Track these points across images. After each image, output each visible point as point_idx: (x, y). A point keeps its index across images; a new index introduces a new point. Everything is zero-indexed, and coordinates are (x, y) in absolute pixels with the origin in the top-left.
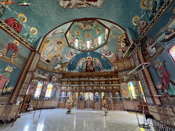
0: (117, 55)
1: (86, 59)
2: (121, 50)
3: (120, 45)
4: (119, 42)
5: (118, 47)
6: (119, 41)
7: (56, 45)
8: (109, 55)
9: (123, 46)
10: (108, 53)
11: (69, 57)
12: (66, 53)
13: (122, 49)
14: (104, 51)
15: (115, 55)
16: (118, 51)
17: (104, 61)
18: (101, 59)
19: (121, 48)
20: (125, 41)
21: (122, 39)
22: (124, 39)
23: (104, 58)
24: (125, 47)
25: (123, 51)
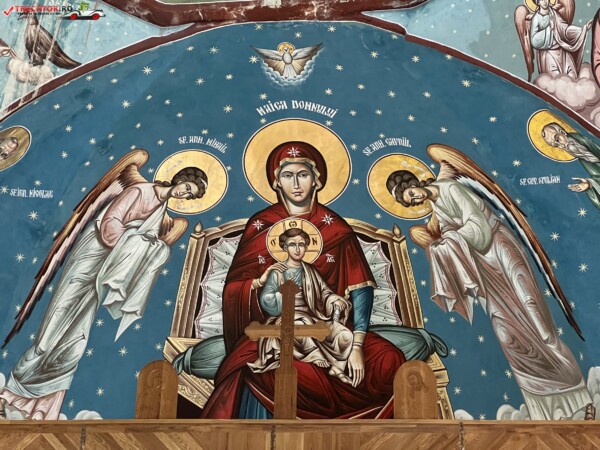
17: (583, 212)
18: (523, 182)
23: (580, 159)
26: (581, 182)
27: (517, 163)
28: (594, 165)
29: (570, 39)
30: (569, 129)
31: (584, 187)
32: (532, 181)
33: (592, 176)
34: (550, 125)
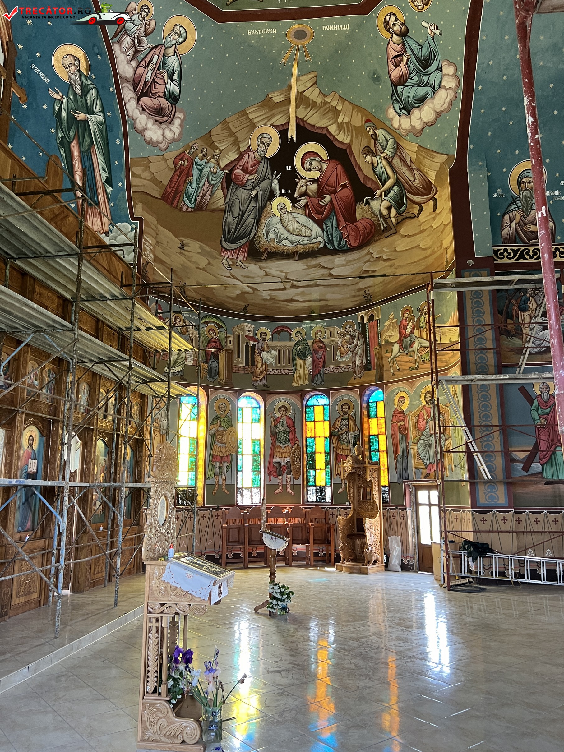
2: (233, 156)
4: (266, 104)
5: (235, 126)
17: (45, 107)
18: (33, 66)
19: (239, 148)
20: (292, 138)
21: (298, 107)
22: (302, 120)
23: (71, 84)
24: (259, 162)
25: (232, 171)
26: (58, 93)
27: (38, 55)
28: (75, 94)
29: (140, 43)
30: (83, 69)
31: (56, 96)
32: (37, 70)
33: (67, 97)
34: (75, 57)
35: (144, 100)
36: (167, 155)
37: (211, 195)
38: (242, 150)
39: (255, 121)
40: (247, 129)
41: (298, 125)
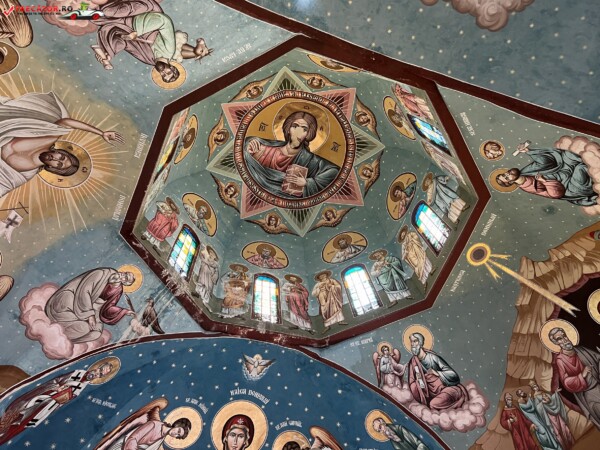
0: (519, 411)
1: (208, 420)
2: (548, 374)
3: (536, 337)
4: (523, 312)
5: (521, 351)
6: (525, 300)
7: (23, 163)
8: (451, 402)
9: (556, 349)
10: (437, 384)
11: (66, 330)
12: (61, 278)
13: (555, 366)
14: (403, 367)
15: (504, 417)
16: (521, 383)
19: (546, 363)
20: (573, 311)
21: (546, 288)
22: (562, 291)
23: (391, 440)
24: (576, 355)
25: (561, 385)
27: (358, 439)
28: (398, 443)
29: (398, 370)
34: (378, 419)
35: (433, 403)
36: (491, 426)
37: (567, 424)
38: (550, 361)
39: (532, 331)
40: (534, 344)
41: (565, 298)
